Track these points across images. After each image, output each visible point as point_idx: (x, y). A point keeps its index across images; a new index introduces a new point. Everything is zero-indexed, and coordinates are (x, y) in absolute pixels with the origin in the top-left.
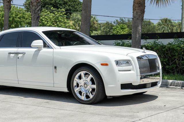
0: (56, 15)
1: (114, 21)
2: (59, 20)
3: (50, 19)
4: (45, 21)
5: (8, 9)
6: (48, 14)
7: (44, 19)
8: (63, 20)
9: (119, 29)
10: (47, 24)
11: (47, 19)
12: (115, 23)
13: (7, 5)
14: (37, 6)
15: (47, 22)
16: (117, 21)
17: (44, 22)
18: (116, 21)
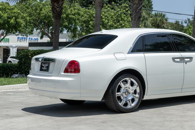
0: (118, 11)
1: (186, 20)
2: (122, 19)
3: (112, 17)
4: (106, 19)
5: (100, 7)
6: (108, 11)
7: (103, 17)
8: (126, 19)
9: (192, 30)
10: (108, 23)
11: (108, 17)
12: (186, 23)
13: (99, 2)
14: (139, 4)
15: (108, 20)
16: (189, 20)
17: (104, 20)
18: (187, 20)
